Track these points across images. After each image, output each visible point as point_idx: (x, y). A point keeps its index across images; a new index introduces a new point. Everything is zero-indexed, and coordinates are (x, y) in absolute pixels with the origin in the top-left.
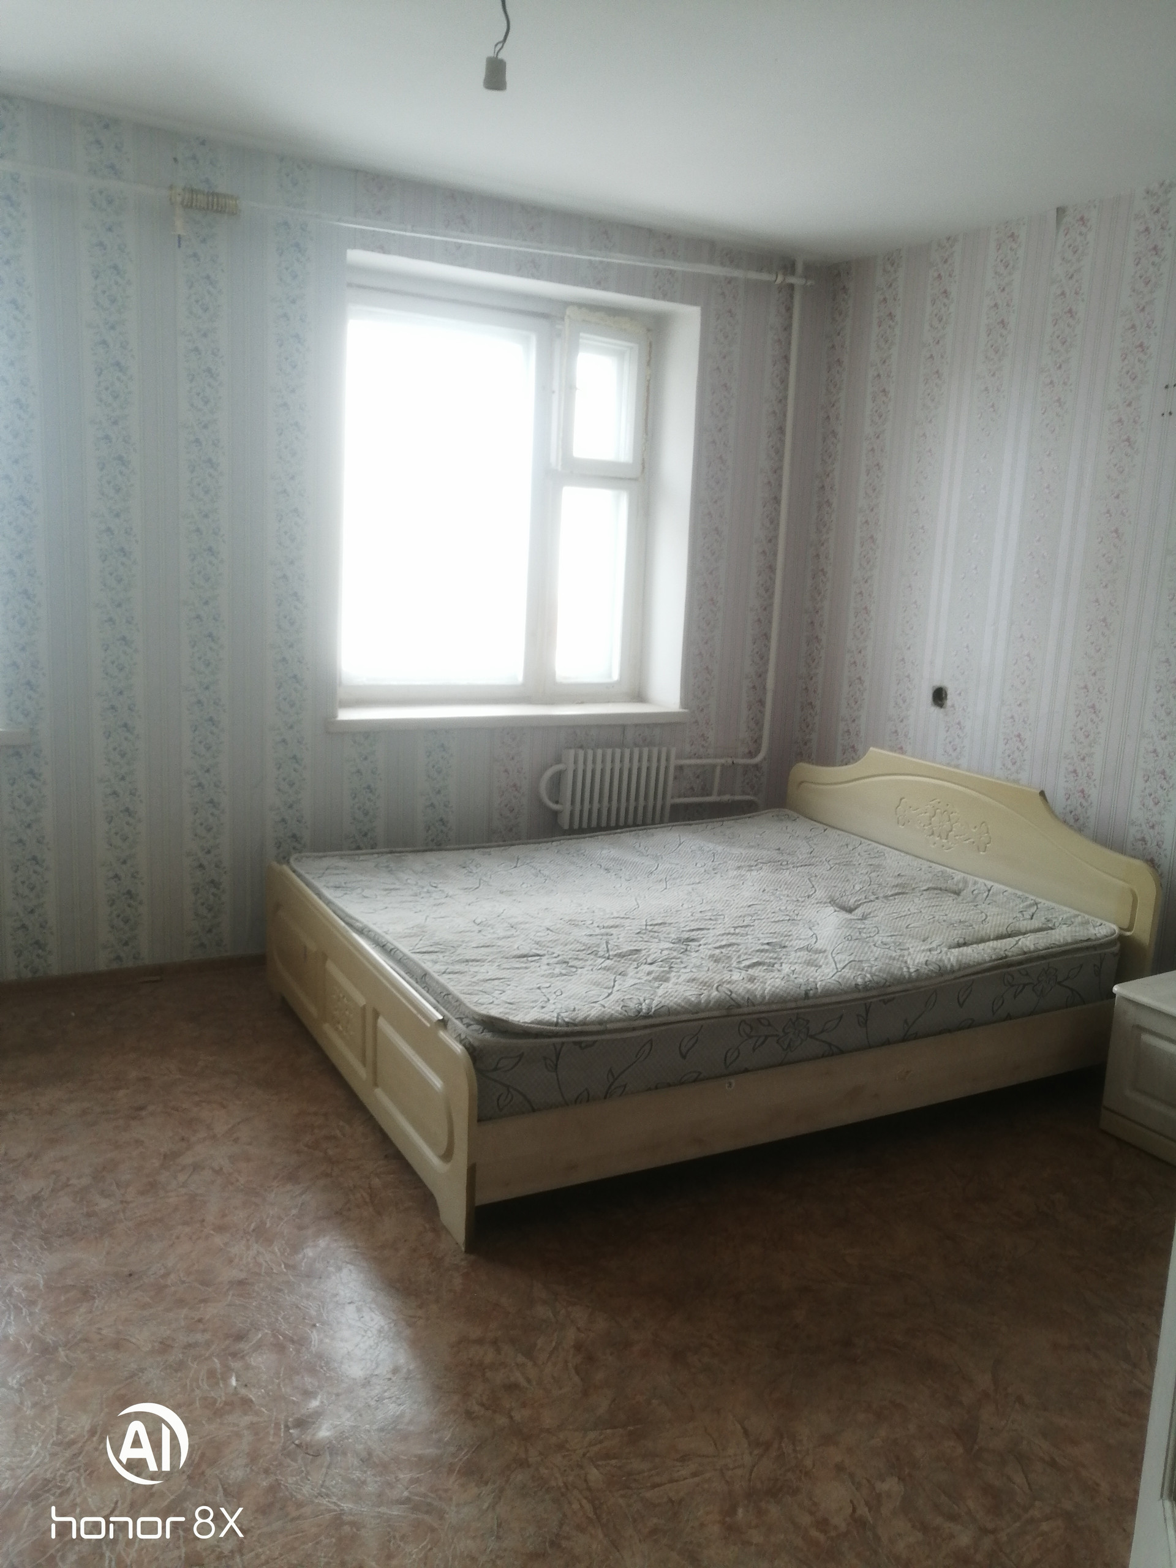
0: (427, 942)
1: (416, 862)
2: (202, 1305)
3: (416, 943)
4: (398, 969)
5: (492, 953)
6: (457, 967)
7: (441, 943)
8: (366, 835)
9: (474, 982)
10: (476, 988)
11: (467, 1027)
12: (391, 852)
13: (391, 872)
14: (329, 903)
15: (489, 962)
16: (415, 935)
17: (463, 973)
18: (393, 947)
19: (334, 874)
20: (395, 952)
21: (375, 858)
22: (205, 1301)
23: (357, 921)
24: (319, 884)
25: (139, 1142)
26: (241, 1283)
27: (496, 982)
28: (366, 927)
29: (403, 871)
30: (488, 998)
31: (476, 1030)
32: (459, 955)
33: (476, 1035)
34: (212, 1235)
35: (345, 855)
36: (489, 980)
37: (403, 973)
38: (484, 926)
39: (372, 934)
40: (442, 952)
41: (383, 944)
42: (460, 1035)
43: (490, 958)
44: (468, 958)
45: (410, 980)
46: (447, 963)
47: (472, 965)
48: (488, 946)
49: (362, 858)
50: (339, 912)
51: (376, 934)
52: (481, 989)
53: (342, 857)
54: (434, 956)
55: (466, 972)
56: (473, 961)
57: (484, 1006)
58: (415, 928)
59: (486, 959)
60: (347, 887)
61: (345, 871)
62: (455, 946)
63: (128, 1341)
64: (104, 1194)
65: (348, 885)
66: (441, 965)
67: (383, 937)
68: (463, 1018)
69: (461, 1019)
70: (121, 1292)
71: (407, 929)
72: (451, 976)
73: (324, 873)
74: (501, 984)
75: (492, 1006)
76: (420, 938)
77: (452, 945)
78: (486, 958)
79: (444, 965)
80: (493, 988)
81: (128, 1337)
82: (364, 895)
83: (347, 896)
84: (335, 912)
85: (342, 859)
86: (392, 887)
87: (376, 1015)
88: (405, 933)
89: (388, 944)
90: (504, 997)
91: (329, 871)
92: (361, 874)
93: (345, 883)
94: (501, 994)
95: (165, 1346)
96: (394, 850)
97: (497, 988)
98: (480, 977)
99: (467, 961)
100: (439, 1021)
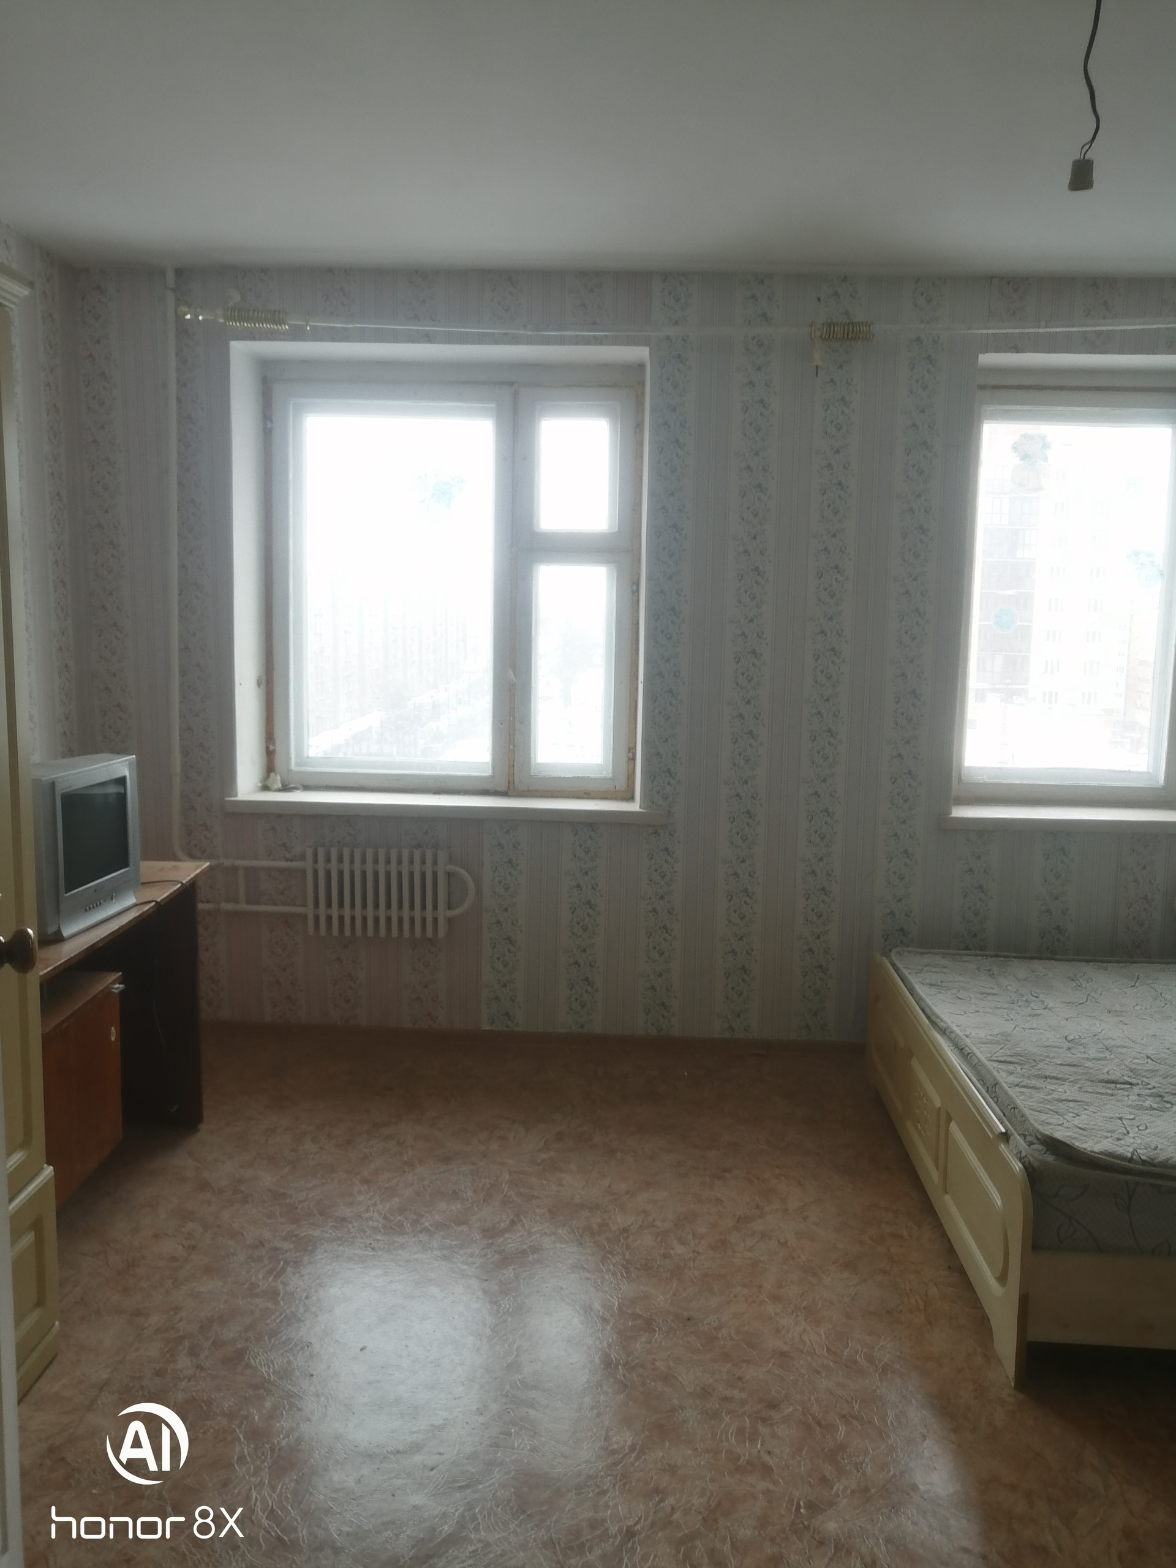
0: (1008, 1052)
1: (1021, 969)
2: (745, 1365)
3: (996, 1051)
4: (971, 1075)
5: (1076, 1073)
6: (1033, 1082)
7: (1022, 1054)
8: (975, 935)
9: (1047, 1100)
10: (1048, 1107)
11: (1029, 1146)
12: (997, 956)
13: (992, 976)
14: (918, 1000)
15: (1069, 1082)
16: (998, 1043)
17: (1038, 1089)
18: (970, 1051)
19: (932, 972)
20: (971, 1057)
21: (979, 961)
22: (748, 1362)
23: (942, 1020)
24: (914, 980)
25: (719, 1201)
26: (783, 1354)
27: (1072, 1104)
28: (948, 1027)
29: (1005, 977)
30: (1058, 1119)
31: (1037, 1150)
32: (1039, 1069)
33: (1036, 1154)
34: (766, 1302)
35: (948, 954)
36: (1065, 1100)
37: (974, 1079)
38: (1076, 1044)
39: (953, 1035)
40: (1022, 1064)
41: (962, 1047)
42: (1020, 1152)
43: (1072, 1078)
44: (1047, 1074)
45: (981, 1087)
46: (1024, 1075)
47: (1049, 1083)
48: (1074, 1066)
49: (965, 958)
50: (927, 1010)
51: (957, 1035)
52: (1053, 1108)
53: (944, 955)
54: (1011, 1067)
55: (1042, 1088)
56: (1053, 1078)
57: (1052, 1127)
58: (999, 1036)
59: (1068, 1079)
60: (942, 986)
61: (944, 970)
62: (1037, 1060)
63: (676, 1378)
64: (682, 1241)
65: (943, 984)
66: (1017, 1077)
67: (963, 1040)
68: (1026, 1135)
69: (1024, 1136)
70: (678, 1332)
71: (990, 1035)
72: (1023, 1090)
73: (922, 969)
74: (1078, 1107)
75: (1060, 1127)
76: (1001, 1046)
77: (1034, 1058)
78: (1068, 1077)
79: (1020, 1078)
80: (1067, 1109)
81: (676, 1375)
82: (958, 996)
83: (941, 995)
84: (923, 1011)
85: (944, 957)
86: (990, 991)
87: (949, 1119)
88: (987, 1039)
89: (966, 1048)
90: (1076, 1121)
91: (928, 968)
92: (960, 975)
93: (941, 982)
94: (1074, 1117)
95: (705, 1393)
96: (999, 953)
97: (1071, 1110)
98: (1056, 1096)
99: (1046, 1077)
100: (1002, 1133)
